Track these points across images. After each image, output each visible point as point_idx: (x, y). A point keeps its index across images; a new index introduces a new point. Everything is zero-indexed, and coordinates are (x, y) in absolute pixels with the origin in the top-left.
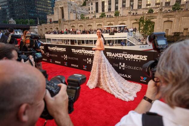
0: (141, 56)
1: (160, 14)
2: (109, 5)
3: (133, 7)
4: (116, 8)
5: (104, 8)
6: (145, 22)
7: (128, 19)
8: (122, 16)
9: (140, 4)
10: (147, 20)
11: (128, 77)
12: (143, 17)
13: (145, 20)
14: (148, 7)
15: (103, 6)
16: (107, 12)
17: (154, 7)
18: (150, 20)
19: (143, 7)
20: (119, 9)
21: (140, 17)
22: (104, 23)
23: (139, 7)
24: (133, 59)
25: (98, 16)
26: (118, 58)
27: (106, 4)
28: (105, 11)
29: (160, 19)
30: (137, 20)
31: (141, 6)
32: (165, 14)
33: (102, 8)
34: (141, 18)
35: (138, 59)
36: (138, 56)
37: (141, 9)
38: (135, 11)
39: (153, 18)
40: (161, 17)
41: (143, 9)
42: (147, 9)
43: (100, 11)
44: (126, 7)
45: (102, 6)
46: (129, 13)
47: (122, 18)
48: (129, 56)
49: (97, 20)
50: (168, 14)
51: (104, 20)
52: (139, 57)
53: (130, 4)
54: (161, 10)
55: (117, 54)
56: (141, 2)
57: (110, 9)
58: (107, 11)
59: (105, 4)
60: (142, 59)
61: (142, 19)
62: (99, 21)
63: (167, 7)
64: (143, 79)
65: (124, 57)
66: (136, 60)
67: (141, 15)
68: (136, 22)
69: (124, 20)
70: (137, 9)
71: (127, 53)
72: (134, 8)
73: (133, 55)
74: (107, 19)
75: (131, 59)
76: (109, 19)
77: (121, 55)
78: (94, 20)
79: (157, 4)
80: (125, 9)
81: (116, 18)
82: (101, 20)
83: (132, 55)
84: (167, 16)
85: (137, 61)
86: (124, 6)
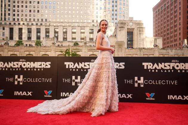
0: (43, 63)
1: (85, 48)
2: (28, 33)
3: (57, 39)
4: (38, 38)
5: (22, 36)
6: (71, 55)
7: (52, 50)
8: (45, 47)
9: (66, 37)
10: (73, 52)
11: (28, 95)
12: (68, 49)
13: (71, 52)
14: (74, 40)
15: (21, 33)
16: (26, 41)
17: (80, 41)
18: (76, 53)
19: (68, 40)
20: (41, 39)
21: (65, 49)
22: (20, 52)
23: (65, 39)
24: (34, 68)
25: (12, 43)
26: (12, 68)
27: (25, 32)
28: (23, 39)
29: (85, 52)
30: (62, 52)
31: (66, 39)
32: (89, 48)
33: (19, 36)
34: (66, 51)
35: (40, 67)
36: (39, 63)
37: (66, 42)
38: (61, 43)
39: (79, 51)
40: (86, 51)
41: (69, 42)
42: (73, 42)
43: (15, 38)
44: (50, 37)
45: (19, 33)
46: (53, 43)
47: (44, 48)
48: (29, 64)
49: (10, 49)
50: (92, 48)
51: (21, 49)
52: (41, 65)
53: (55, 36)
54: (85, 43)
55: (11, 63)
56: (66, 35)
57: (29, 38)
58: (26, 39)
59: (23, 31)
60: (45, 67)
61: (68, 51)
62: (14, 49)
63: (91, 42)
64: (48, 94)
65: (21, 66)
66: (37, 69)
67: (66, 47)
68: (61, 54)
69: (47, 51)
70: (62, 41)
71: (25, 60)
72: (59, 40)
73: (34, 63)
74: (25, 47)
75: (31, 69)
76: (28, 49)
77: (18, 64)
78: (5, 48)
79: (82, 39)
80: (49, 39)
81: (37, 47)
82: (17, 48)
83: (32, 63)
84: (91, 50)
85: (39, 70)
86: (47, 36)
